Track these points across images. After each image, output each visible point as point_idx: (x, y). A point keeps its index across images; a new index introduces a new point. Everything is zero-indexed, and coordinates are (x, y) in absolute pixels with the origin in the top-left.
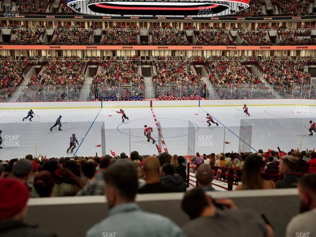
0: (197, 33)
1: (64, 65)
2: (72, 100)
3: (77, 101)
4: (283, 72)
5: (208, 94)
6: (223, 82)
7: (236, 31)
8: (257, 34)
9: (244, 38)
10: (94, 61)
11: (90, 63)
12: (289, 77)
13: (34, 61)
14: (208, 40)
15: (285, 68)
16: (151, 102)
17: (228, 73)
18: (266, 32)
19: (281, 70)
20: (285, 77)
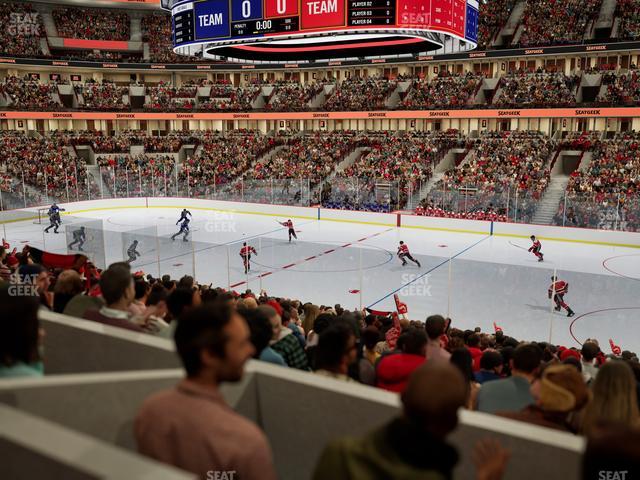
10: (372, 139)
16: (399, 216)
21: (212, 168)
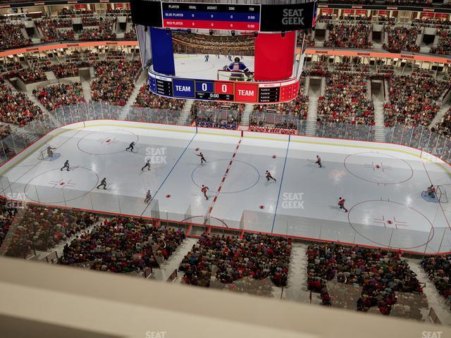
0: (330, 27)
2: (171, 122)
3: (175, 123)
4: (410, 99)
6: (329, 109)
7: (382, 26)
8: (408, 32)
9: (389, 37)
12: (412, 108)
14: (339, 39)
15: (416, 91)
16: (242, 132)
17: (342, 95)
18: (422, 28)
19: (409, 95)
20: (406, 108)
21: (111, 91)
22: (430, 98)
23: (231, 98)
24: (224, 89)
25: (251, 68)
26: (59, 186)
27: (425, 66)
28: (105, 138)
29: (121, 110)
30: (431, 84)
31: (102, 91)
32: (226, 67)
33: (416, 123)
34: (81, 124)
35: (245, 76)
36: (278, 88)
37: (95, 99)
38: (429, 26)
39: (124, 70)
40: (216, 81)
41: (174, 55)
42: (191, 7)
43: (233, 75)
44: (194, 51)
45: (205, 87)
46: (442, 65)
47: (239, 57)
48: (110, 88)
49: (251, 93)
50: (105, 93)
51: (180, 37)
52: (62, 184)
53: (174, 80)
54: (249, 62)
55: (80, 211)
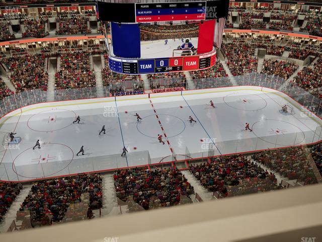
1: (74, 57)
4: (240, 57)
5: (187, 84)
11: (94, 53)
12: (244, 62)
13: (48, 53)
15: (241, 51)
16: (149, 95)
18: (230, 12)
19: (238, 55)
20: (240, 63)
21: (30, 81)
22: (250, 55)
23: (181, 69)
24: (176, 63)
25: (196, 46)
26: (42, 162)
27: (237, 36)
28: (47, 117)
29: (46, 94)
30: (246, 47)
31: (22, 81)
32: (179, 46)
33: (251, 71)
34: (19, 110)
35: (192, 52)
36: (210, 57)
37: (20, 89)
38: (233, 11)
39: (33, 62)
40: (172, 58)
41: (141, 42)
42: (157, 6)
43: (183, 52)
44: (157, 38)
45: (162, 64)
46: (246, 34)
47: (189, 39)
48: (28, 78)
49: (195, 63)
50: (27, 83)
51: (147, 28)
52: (44, 159)
53: (139, 61)
54: (195, 41)
55: (85, 174)
